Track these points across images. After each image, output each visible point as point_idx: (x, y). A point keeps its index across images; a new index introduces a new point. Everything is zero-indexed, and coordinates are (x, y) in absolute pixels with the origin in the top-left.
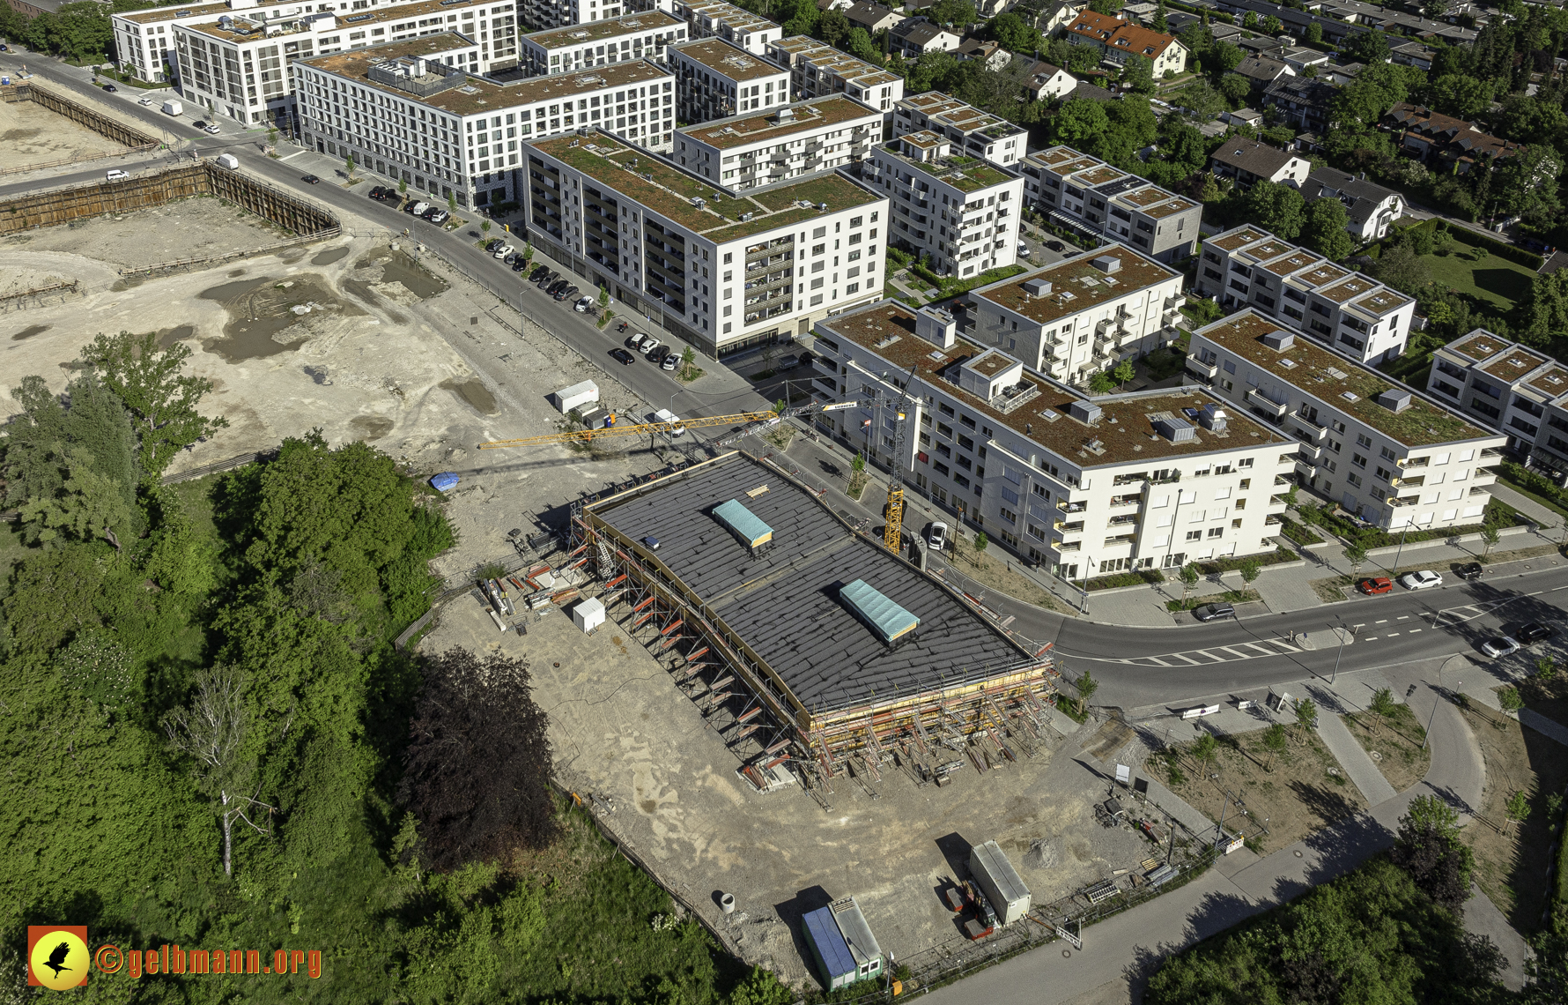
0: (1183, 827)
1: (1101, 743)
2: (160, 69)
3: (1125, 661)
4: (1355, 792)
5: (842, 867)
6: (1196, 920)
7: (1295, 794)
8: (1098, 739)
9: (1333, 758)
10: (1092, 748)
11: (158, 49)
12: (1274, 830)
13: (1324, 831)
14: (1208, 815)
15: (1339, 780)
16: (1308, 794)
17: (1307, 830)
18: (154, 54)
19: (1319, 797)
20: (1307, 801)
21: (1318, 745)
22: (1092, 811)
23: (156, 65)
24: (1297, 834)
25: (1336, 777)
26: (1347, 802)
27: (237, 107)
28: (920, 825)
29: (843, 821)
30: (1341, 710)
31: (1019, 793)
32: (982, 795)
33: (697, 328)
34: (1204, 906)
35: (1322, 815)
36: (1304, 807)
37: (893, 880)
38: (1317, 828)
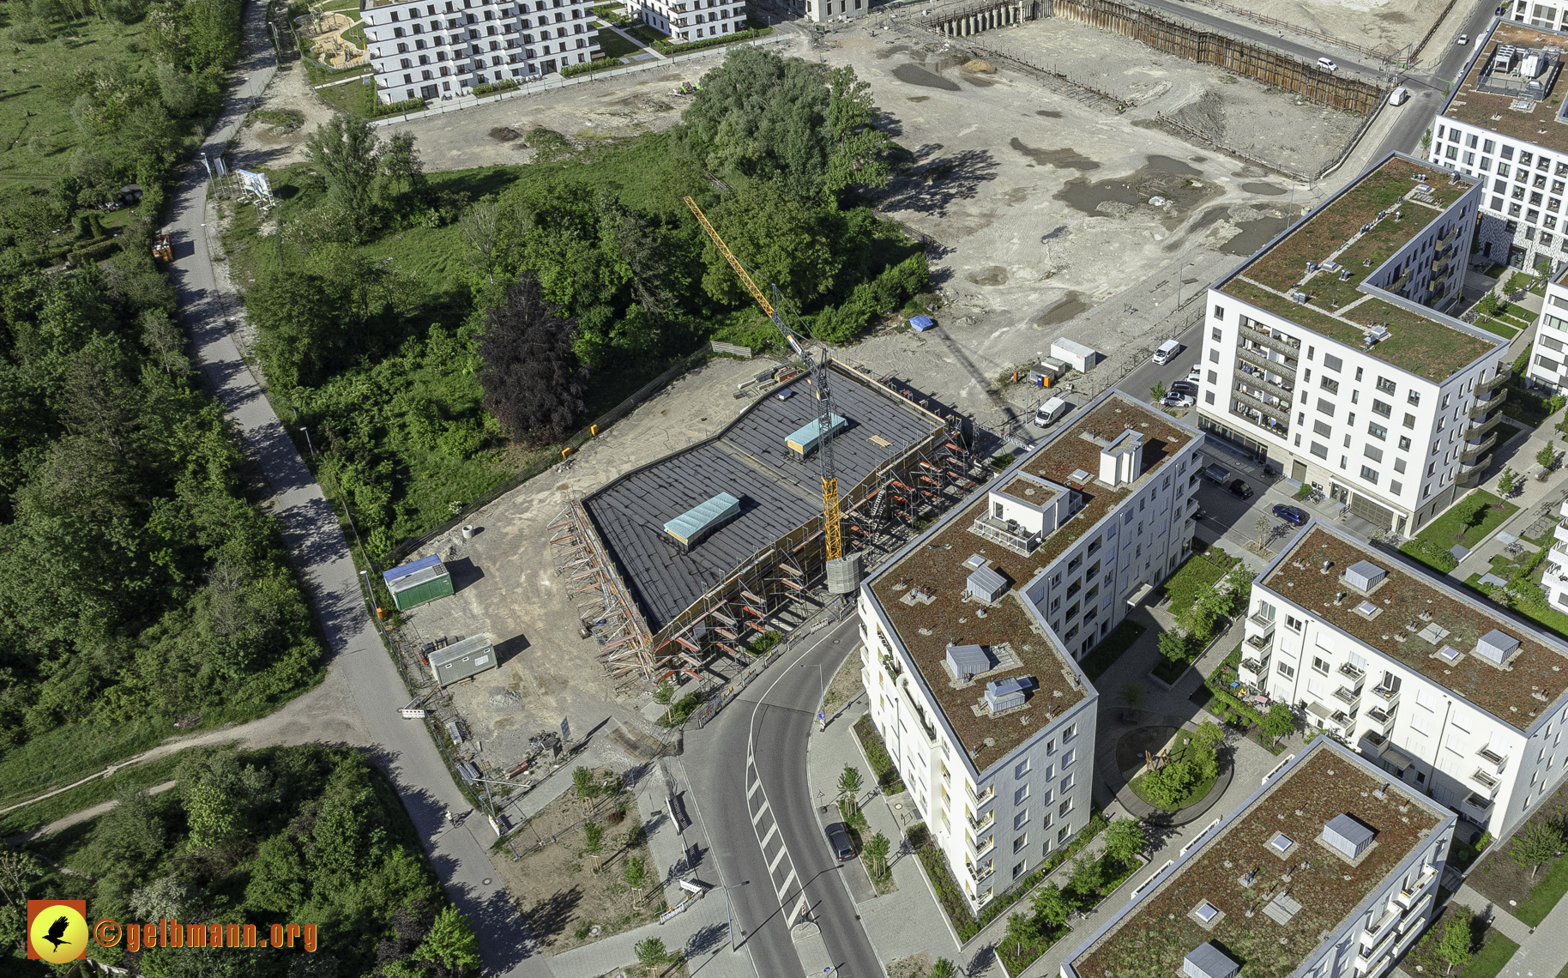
0: (526, 793)
1: (630, 736)
3: (750, 760)
4: (565, 947)
5: (500, 586)
6: (421, 795)
7: (565, 890)
8: (636, 735)
9: (615, 933)
10: (624, 729)
12: (519, 865)
13: (514, 909)
14: (540, 814)
15: (583, 934)
16: (564, 904)
17: (517, 894)
19: (558, 914)
20: (555, 900)
21: (633, 923)
22: (548, 730)
24: (512, 885)
25: (589, 930)
26: (552, 937)
28: (540, 625)
29: (547, 583)
30: (689, 954)
31: (572, 683)
32: (571, 660)
34: (436, 803)
35: (535, 911)
36: (548, 897)
37: (487, 614)
38: (518, 904)
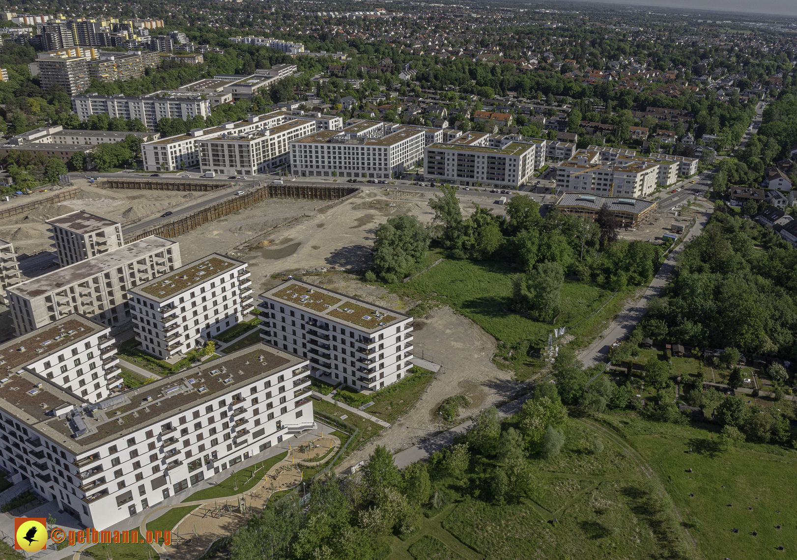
2: (175, 165)
11: (174, 155)
18: (172, 157)
23: (173, 163)
27: (244, 169)
33: (511, 183)
